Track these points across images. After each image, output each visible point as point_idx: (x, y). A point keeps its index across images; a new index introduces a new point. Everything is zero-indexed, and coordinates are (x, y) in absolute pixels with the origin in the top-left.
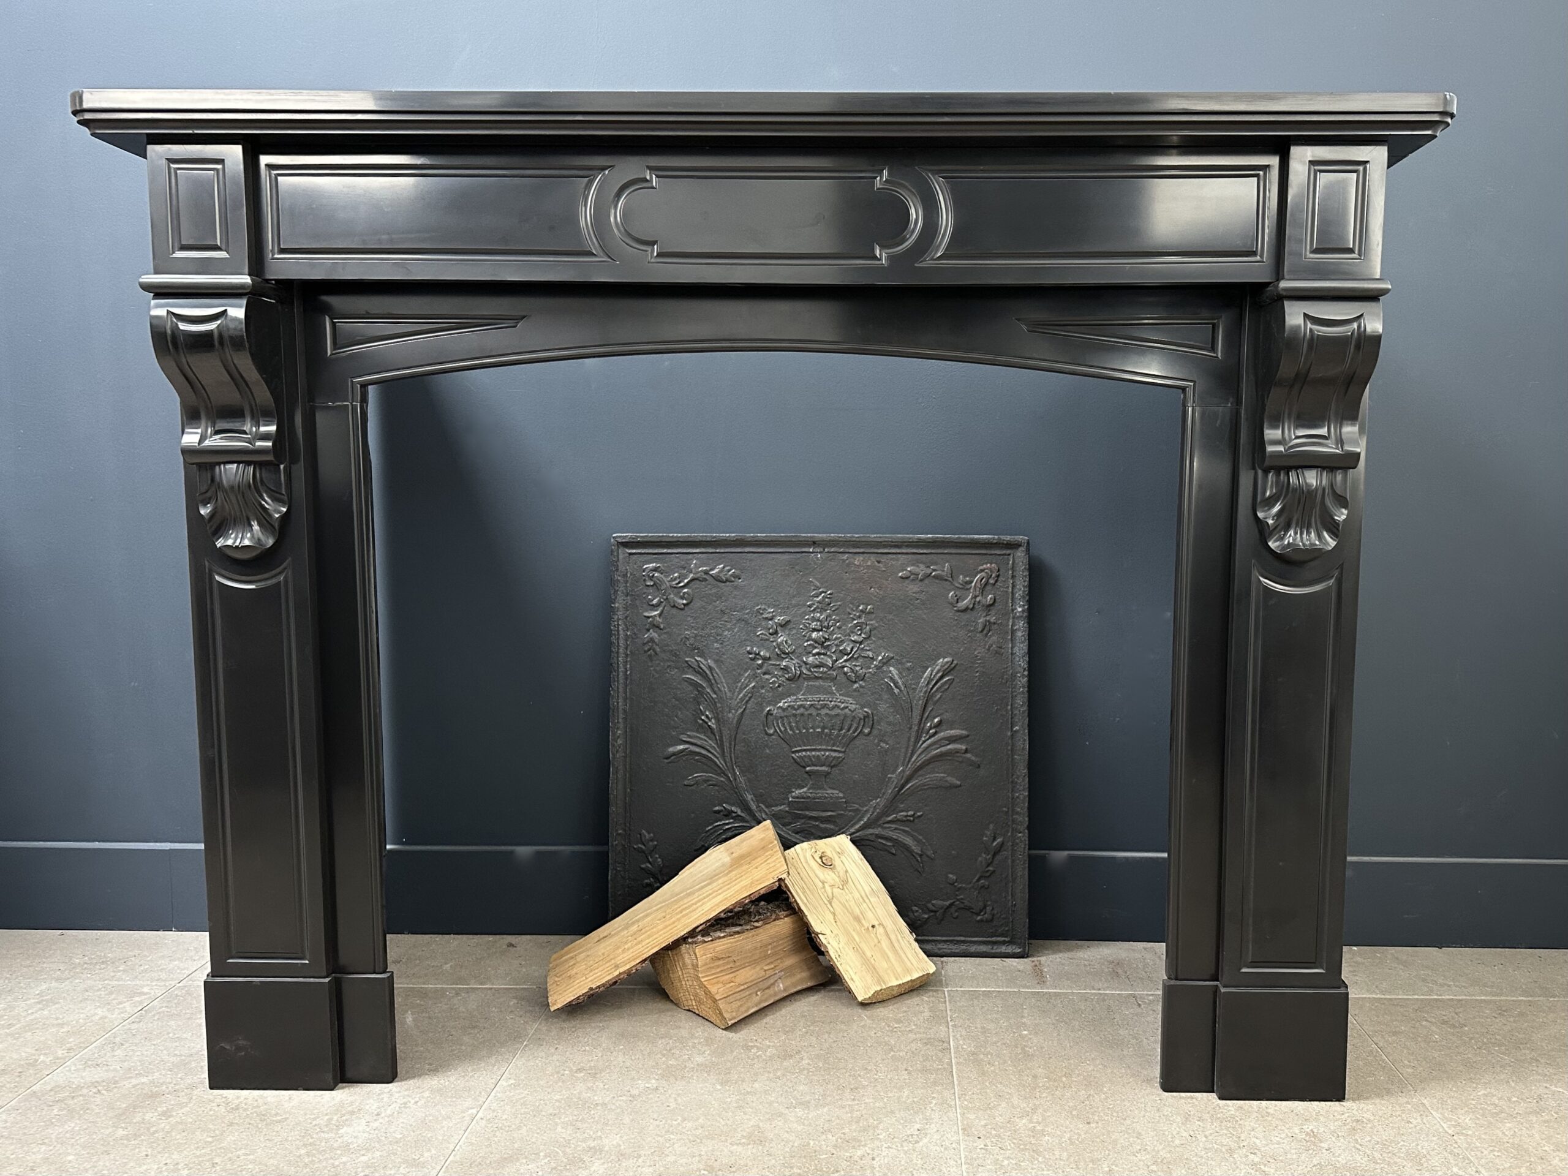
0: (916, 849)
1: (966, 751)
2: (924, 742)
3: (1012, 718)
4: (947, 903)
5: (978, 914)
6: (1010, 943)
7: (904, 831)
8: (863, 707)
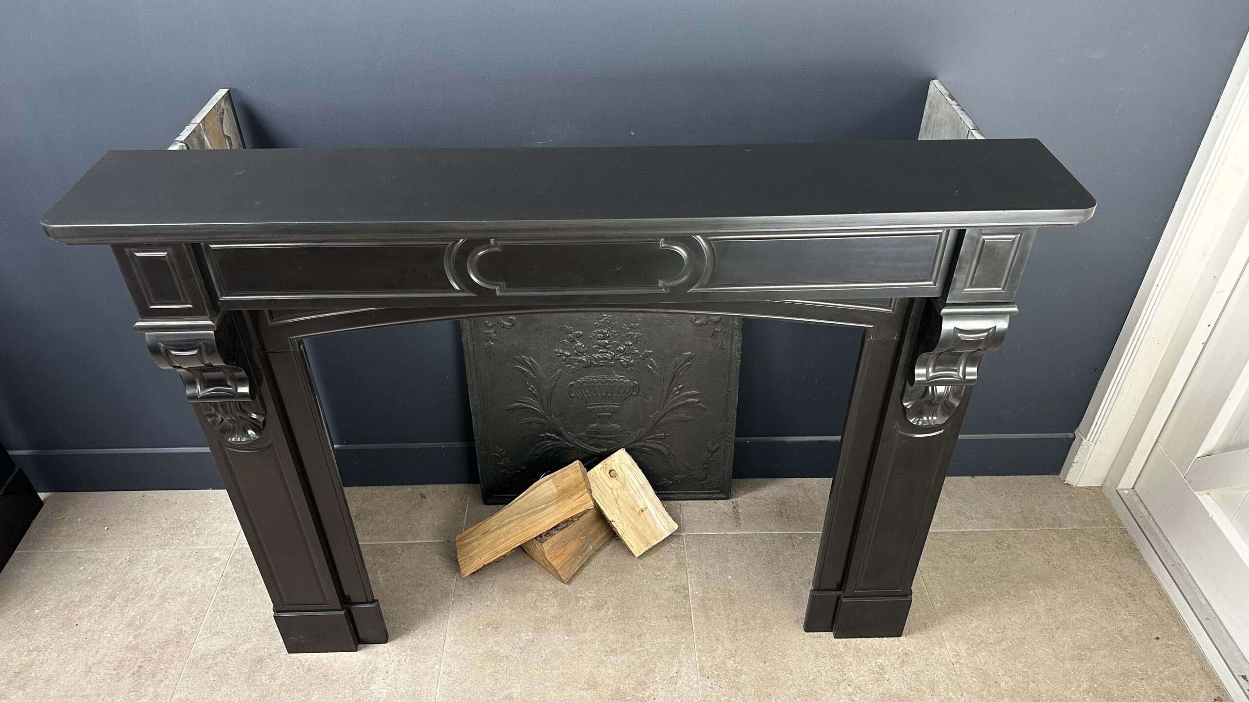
0: (666, 452)
1: (698, 402)
2: (672, 398)
3: (728, 384)
4: (683, 476)
5: (701, 481)
6: (721, 493)
7: (659, 443)
8: (632, 380)
